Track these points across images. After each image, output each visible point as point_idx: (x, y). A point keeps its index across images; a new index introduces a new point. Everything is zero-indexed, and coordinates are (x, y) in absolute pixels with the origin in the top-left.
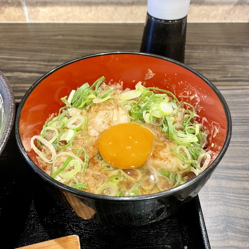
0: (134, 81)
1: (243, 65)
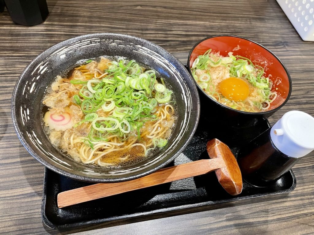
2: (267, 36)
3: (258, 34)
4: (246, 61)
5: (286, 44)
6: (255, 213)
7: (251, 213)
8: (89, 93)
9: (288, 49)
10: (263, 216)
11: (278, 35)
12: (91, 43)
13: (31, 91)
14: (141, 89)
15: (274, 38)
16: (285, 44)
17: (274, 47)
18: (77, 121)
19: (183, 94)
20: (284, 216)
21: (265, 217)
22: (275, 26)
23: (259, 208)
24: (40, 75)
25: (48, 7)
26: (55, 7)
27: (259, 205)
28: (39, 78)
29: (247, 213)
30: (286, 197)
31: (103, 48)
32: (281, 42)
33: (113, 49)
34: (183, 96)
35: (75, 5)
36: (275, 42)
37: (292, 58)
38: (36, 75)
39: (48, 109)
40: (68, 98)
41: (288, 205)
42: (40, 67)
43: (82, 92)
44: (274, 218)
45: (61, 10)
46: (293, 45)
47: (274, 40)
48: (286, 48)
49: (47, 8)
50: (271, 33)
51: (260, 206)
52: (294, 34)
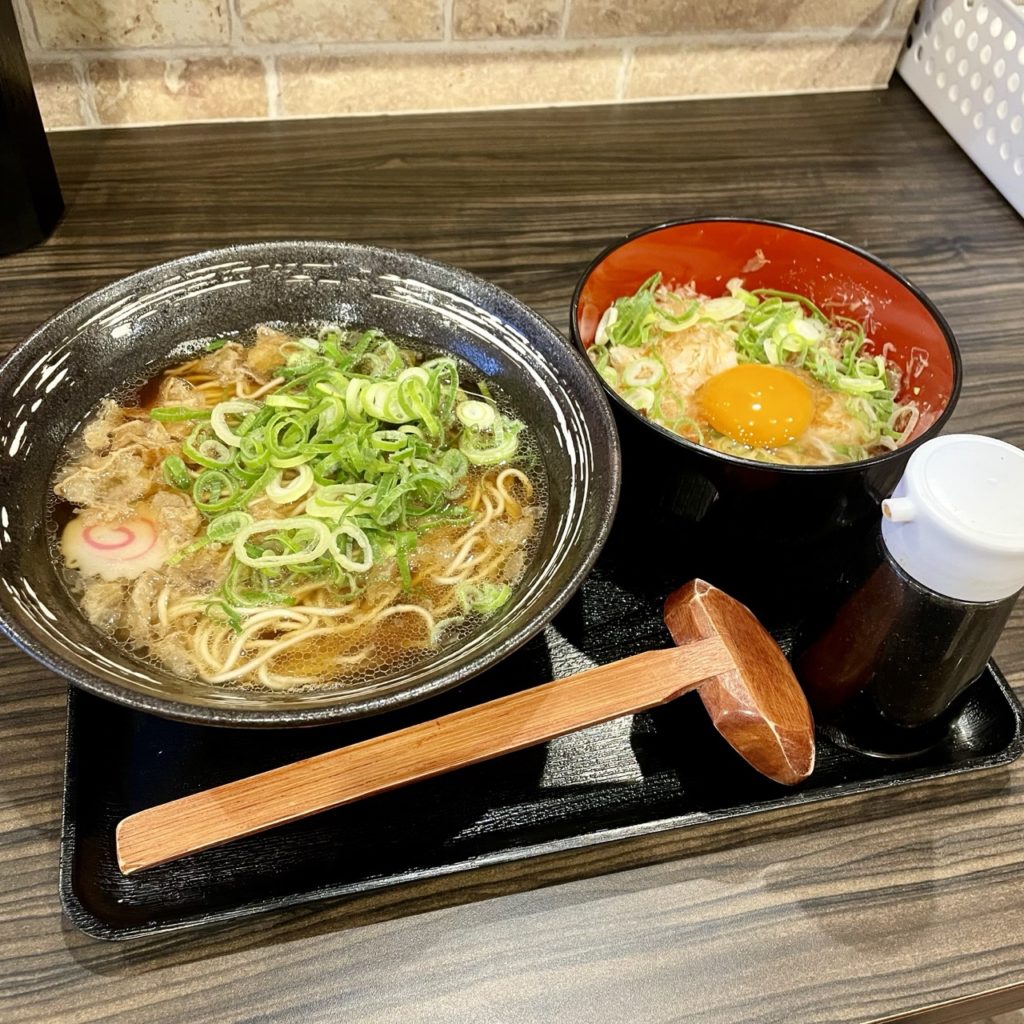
0: (718, 279)
1: (890, 214)
2: (888, 224)
3: (853, 219)
4: (796, 304)
5: (963, 247)
6: (879, 856)
7: (863, 856)
8: (221, 449)
9: (974, 263)
10: (914, 865)
11: (927, 218)
12: (219, 279)
13: (13, 451)
14: (406, 418)
15: (917, 229)
16: (957, 245)
17: (915, 261)
18: (179, 542)
19: (559, 426)
20: (998, 865)
21: (921, 869)
22: (915, 186)
23: (896, 836)
24: (42, 397)
25: (61, 187)
26: (85, 186)
27: (893, 827)
28: (39, 408)
29: (849, 859)
30: (999, 789)
31: (263, 293)
32: (944, 241)
33: (299, 298)
34: (561, 431)
35: (159, 174)
36: (920, 241)
37: (990, 293)
38: (29, 395)
39: (76, 511)
40: (145, 471)
41: (1008, 822)
42: (41, 368)
43: (196, 447)
44: (958, 873)
45: (109, 195)
46: (990, 247)
47: (914, 235)
48: (962, 260)
49: (59, 190)
50: (899, 213)
51: (896, 831)
52: (993, 208)
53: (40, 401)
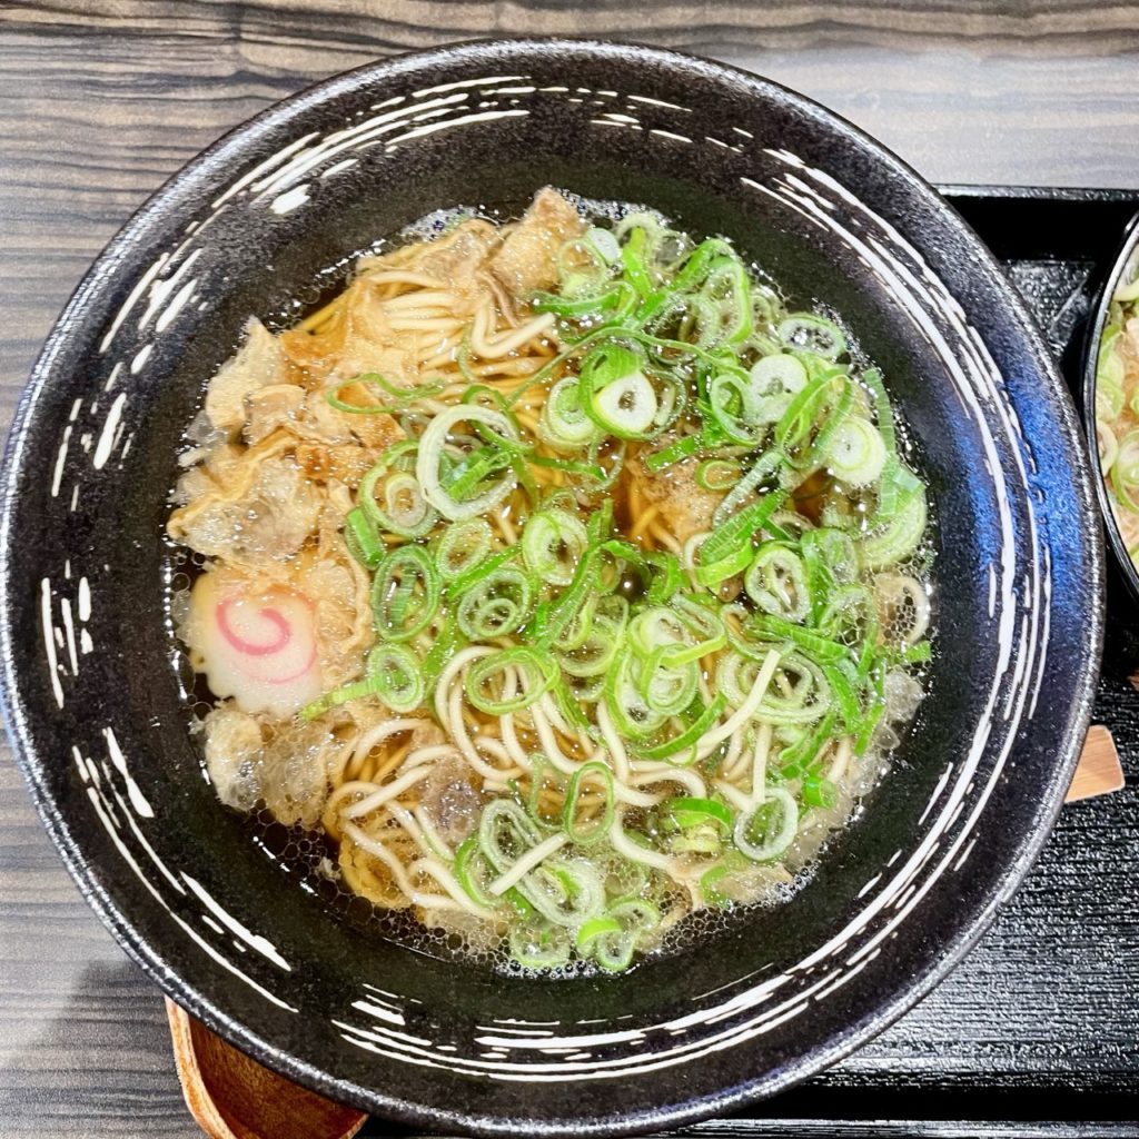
12: (473, 104)
13: (100, 460)
24: (149, 342)
28: (147, 363)
31: (547, 138)
42: (149, 289)
53: (147, 351)
